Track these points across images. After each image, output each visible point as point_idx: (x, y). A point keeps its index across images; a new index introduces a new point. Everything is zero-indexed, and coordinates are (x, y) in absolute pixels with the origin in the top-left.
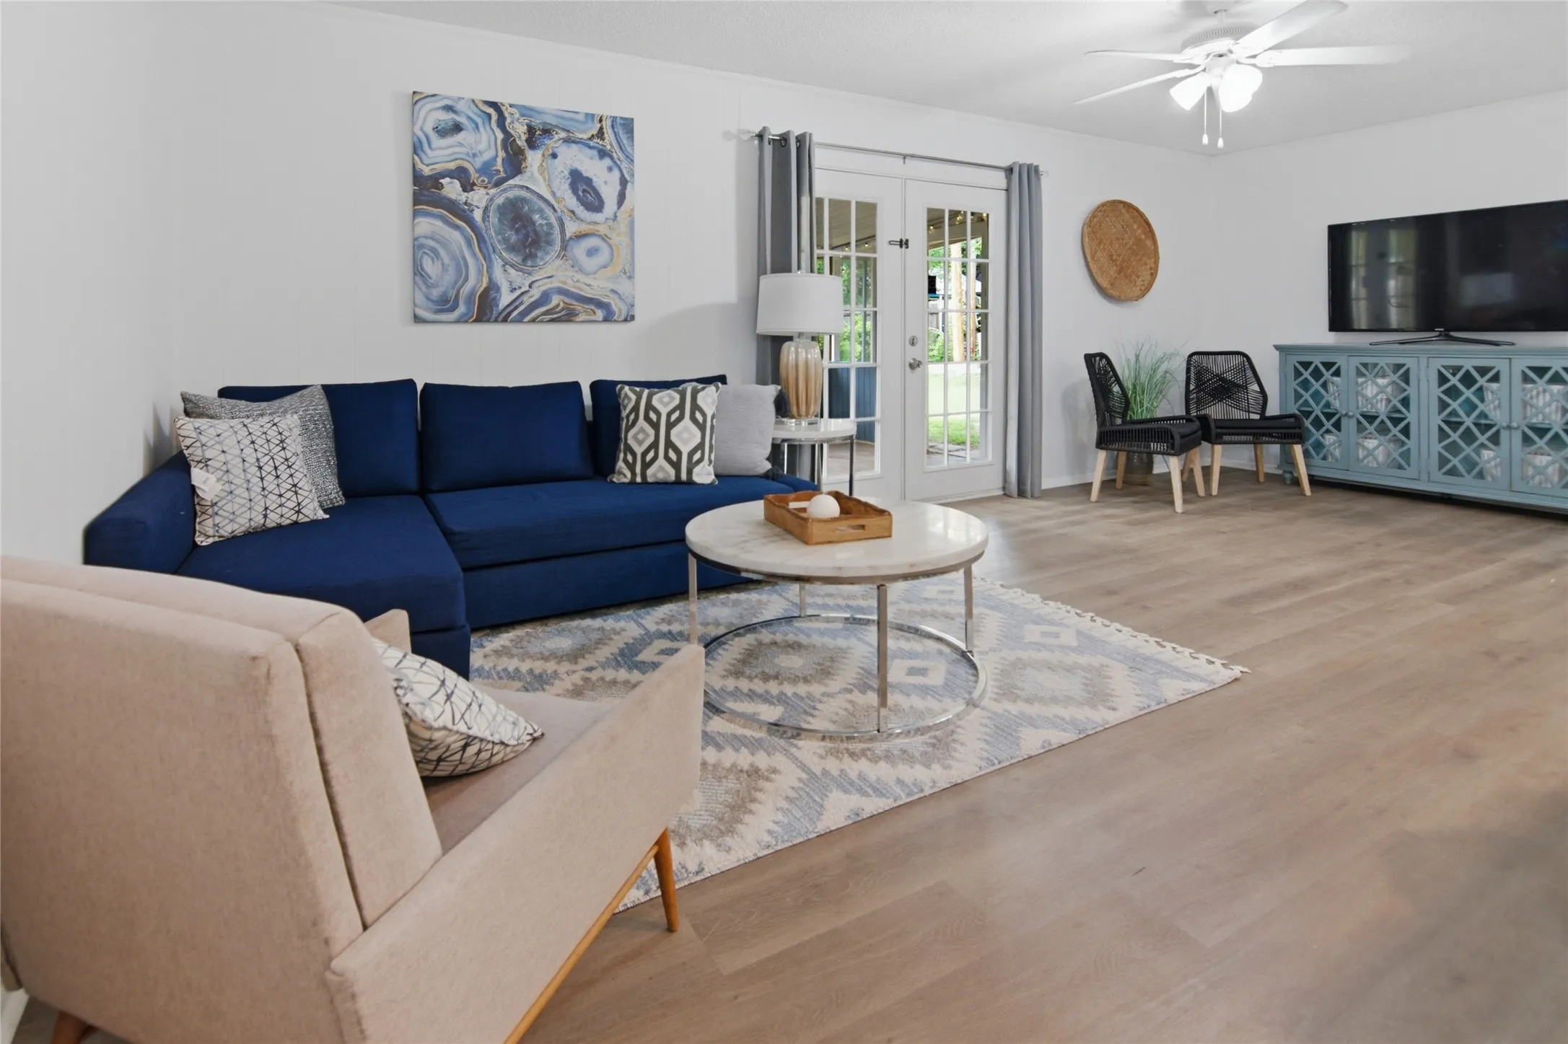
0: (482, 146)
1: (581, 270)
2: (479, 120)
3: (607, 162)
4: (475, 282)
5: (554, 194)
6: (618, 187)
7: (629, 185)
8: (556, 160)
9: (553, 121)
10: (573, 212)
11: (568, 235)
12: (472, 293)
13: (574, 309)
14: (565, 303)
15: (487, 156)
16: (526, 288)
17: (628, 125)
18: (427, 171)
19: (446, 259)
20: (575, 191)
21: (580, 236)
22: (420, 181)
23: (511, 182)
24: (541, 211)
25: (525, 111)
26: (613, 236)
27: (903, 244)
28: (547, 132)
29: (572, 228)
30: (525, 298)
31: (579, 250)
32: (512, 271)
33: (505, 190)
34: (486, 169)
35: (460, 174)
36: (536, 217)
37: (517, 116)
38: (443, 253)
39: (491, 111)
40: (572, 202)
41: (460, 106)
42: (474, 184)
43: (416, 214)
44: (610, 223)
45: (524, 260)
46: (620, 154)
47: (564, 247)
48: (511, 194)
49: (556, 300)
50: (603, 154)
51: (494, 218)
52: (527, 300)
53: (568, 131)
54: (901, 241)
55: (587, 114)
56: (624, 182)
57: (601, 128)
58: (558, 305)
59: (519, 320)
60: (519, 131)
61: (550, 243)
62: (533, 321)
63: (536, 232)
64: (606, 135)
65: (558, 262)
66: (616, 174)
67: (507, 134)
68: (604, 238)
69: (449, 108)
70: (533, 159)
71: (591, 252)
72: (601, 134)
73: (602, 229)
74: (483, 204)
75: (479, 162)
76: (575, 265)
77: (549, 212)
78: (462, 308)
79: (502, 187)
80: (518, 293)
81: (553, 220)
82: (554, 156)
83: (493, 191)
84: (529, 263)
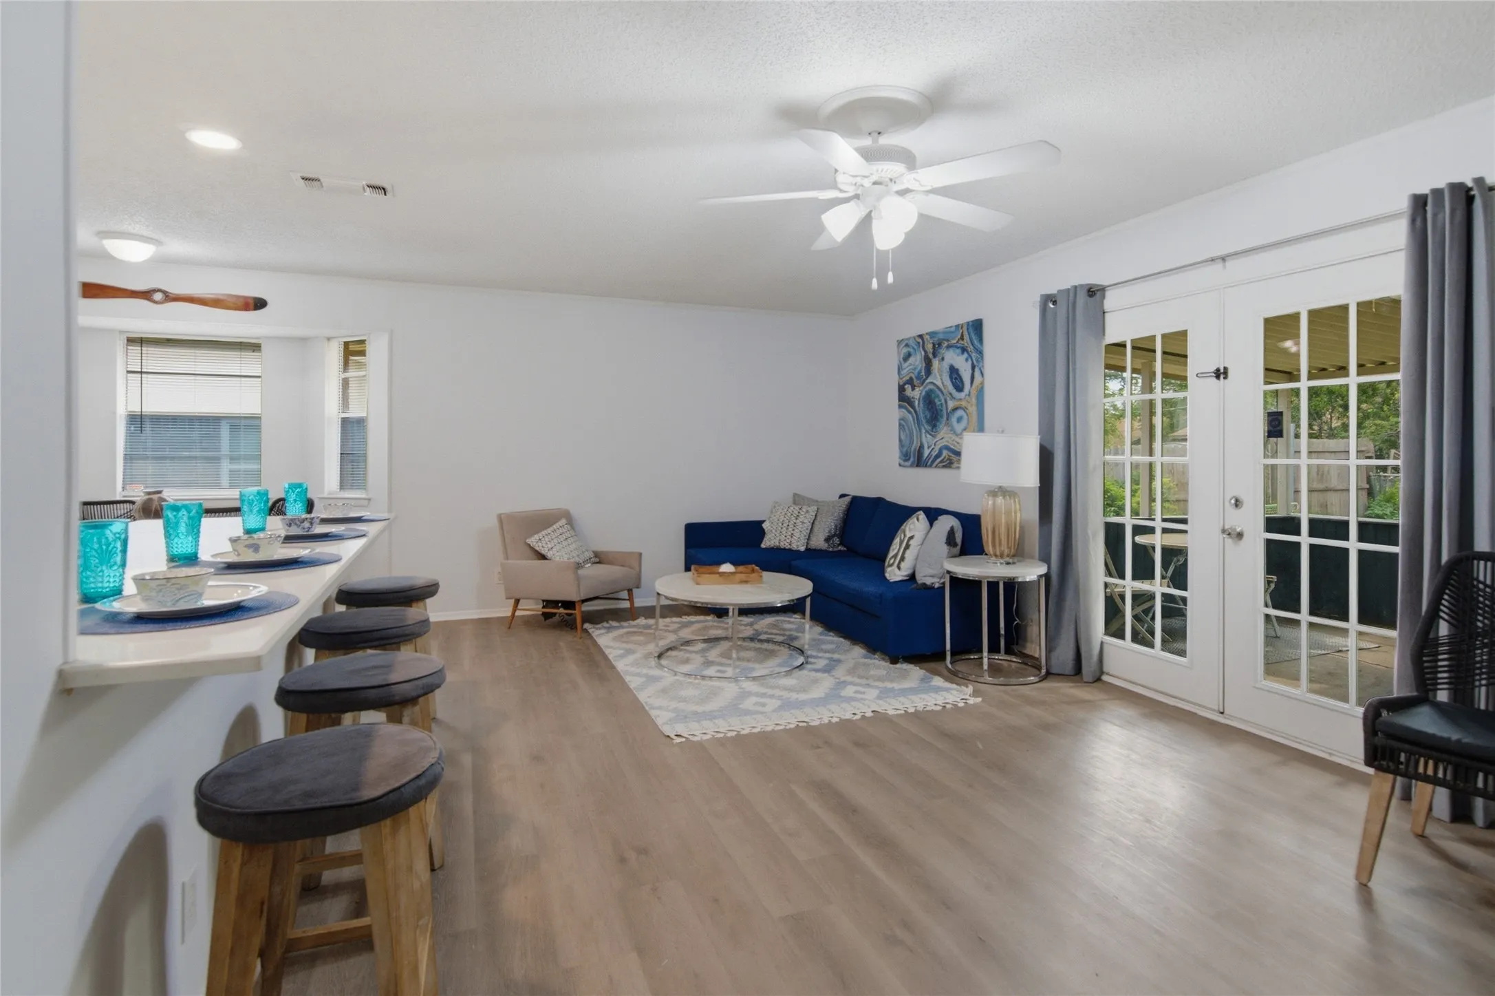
0: (917, 363)
1: (955, 433)
2: (916, 347)
3: (966, 355)
4: (916, 445)
5: (943, 383)
6: (970, 371)
7: (977, 370)
8: (944, 362)
9: (941, 336)
10: (950, 394)
11: (949, 409)
12: (915, 450)
13: (951, 460)
14: (949, 456)
15: (919, 369)
16: (933, 447)
17: (977, 326)
18: (901, 384)
19: (907, 432)
20: (952, 382)
21: (955, 409)
22: (901, 389)
23: (928, 381)
24: (938, 396)
25: (932, 334)
26: (969, 408)
27: (1220, 374)
28: (940, 345)
29: (951, 404)
30: (932, 453)
31: (954, 420)
32: (928, 436)
33: (925, 387)
34: (918, 377)
35: (910, 381)
36: (936, 401)
37: (929, 339)
38: (906, 427)
39: (920, 340)
40: (951, 388)
41: (911, 343)
42: (915, 386)
43: (900, 407)
44: (967, 397)
45: (933, 429)
46: (972, 347)
47: (947, 419)
48: (927, 389)
49: (945, 453)
50: (964, 350)
51: (921, 405)
52: (934, 454)
53: (948, 340)
54: (1218, 370)
55: (956, 326)
56: (973, 367)
57: (962, 332)
58: (945, 457)
59: (931, 466)
60: (929, 347)
61: (942, 417)
62: (936, 467)
63: (936, 410)
64: (965, 337)
65: (945, 428)
66: (970, 362)
67: (926, 352)
68: (965, 409)
69: (907, 345)
70: (936, 363)
71: (959, 420)
72: (962, 336)
73: (964, 404)
74: (918, 398)
75: (917, 371)
76: (953, 431)
77: (941, 395)
78: (912, 459)
79: (925, 384)
80: (931, 449)
81: (943, 401)
82: (943, 359)
83: (921, 388)
84: (934, 430)
